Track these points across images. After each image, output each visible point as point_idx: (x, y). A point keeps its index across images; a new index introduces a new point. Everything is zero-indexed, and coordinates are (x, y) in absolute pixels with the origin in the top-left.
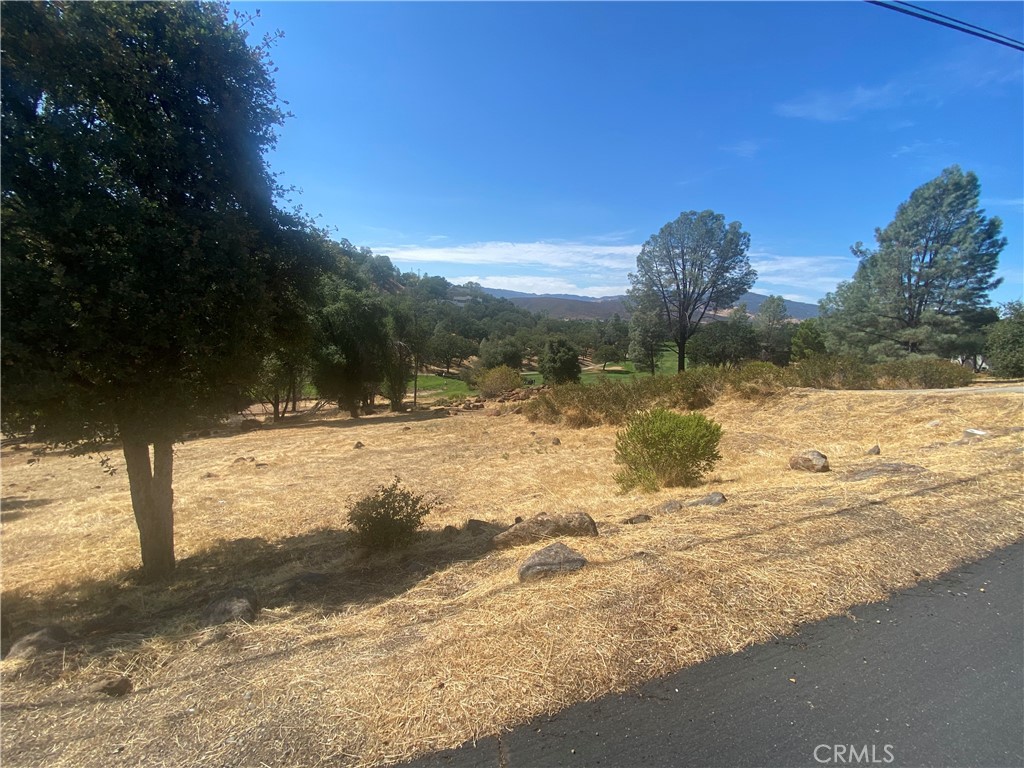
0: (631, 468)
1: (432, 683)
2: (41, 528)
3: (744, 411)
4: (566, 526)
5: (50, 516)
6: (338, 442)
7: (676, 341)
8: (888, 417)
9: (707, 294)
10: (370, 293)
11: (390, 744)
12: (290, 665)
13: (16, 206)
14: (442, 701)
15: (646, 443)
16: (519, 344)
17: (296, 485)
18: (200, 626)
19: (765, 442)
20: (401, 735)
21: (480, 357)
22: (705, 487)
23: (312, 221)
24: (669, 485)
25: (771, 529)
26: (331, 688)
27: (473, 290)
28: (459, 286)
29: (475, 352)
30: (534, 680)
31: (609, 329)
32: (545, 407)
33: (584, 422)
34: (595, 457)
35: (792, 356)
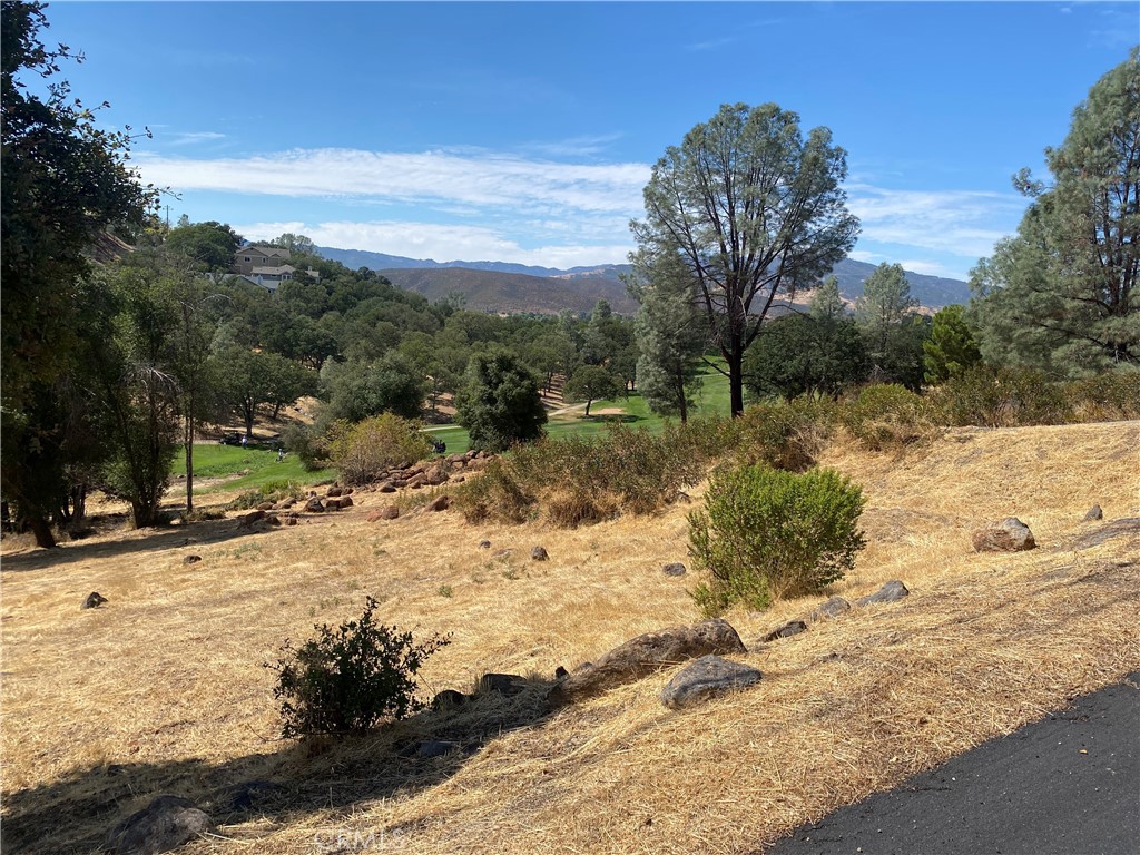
0: (716, 576)
4: (697, 641)
6: (34, 599)
7: (726, 354)
8: (1100, 466)
9: (774, 267)
16: (410, 367)
19: (916, 522)
21: (323, 398)
28: (264, 244)
29: (310, 388)
31: (591, 333)
32: (502, 491)
33: (582, 514)
34: (624, 574)
35: (926, 375)
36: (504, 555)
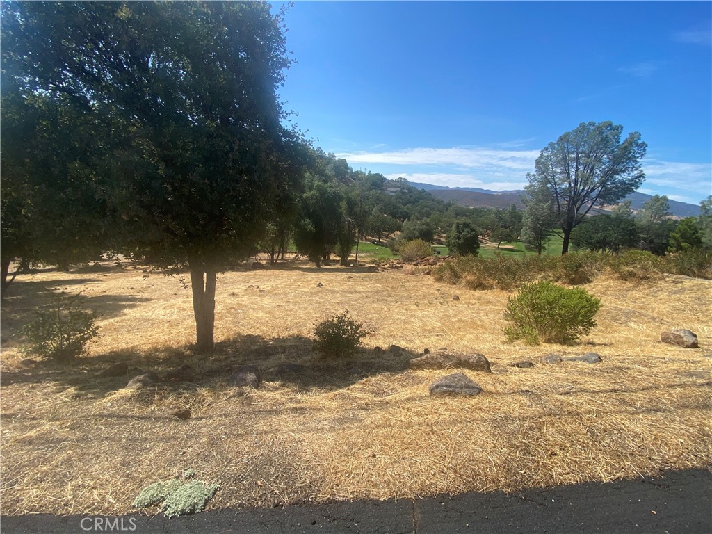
0: (517, 325)
1: (367, 453)
2: (146, 314)
3: (619, 290)
4: (466, 361)
5: (150, 308)
6: (307, 281)
7: (563, 229)
9: (594, 194)
10: (333, 185)
11: (340, 486)
12: (280, 421)
13: (137, 125)
14: (374, 466)
15: (533, 307)
16: (432, 224)
17: (281, 306)
18: (228, 385)
19: (637, 317)
20: (346, 482)
21: (402, 232)
22: (581, 348)
23: (303, 135)
24: (549, 341)
25: (643, 390)
26: (304, 440)
27: (402, 183)
28: (392, 181)
30: (440, 468)
31: (506, 216)
32: (450, 272)
33: (479, 285)
34: (487, 313)
35: (669, 248)
36: (443, 296)
